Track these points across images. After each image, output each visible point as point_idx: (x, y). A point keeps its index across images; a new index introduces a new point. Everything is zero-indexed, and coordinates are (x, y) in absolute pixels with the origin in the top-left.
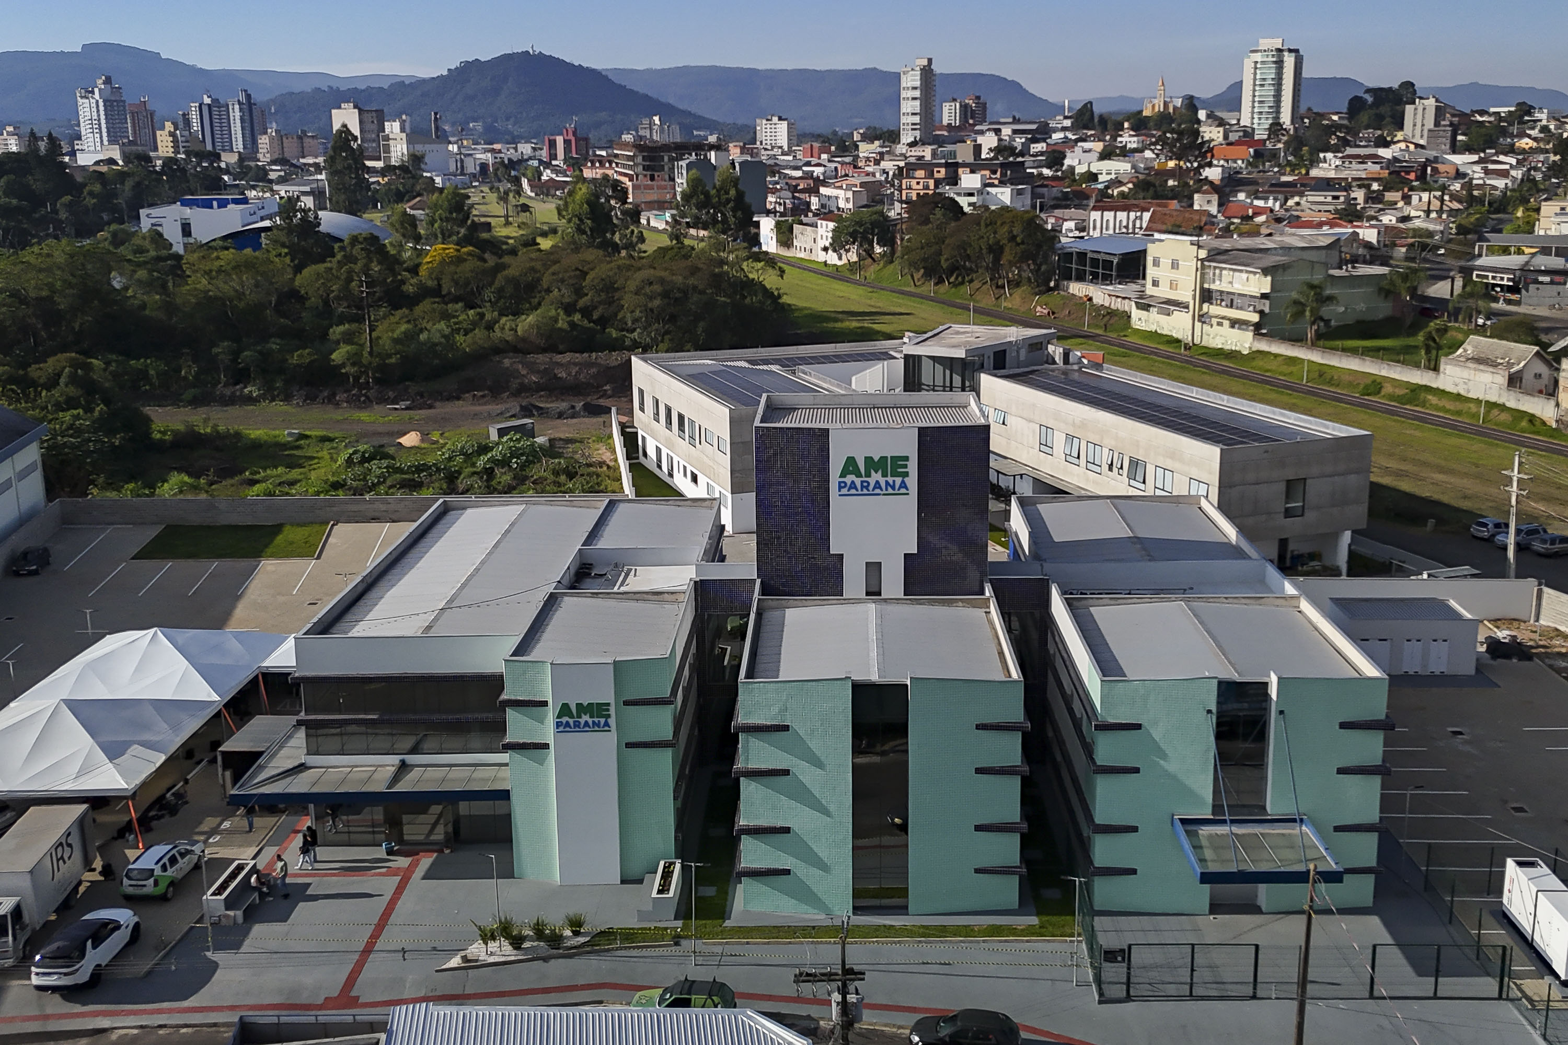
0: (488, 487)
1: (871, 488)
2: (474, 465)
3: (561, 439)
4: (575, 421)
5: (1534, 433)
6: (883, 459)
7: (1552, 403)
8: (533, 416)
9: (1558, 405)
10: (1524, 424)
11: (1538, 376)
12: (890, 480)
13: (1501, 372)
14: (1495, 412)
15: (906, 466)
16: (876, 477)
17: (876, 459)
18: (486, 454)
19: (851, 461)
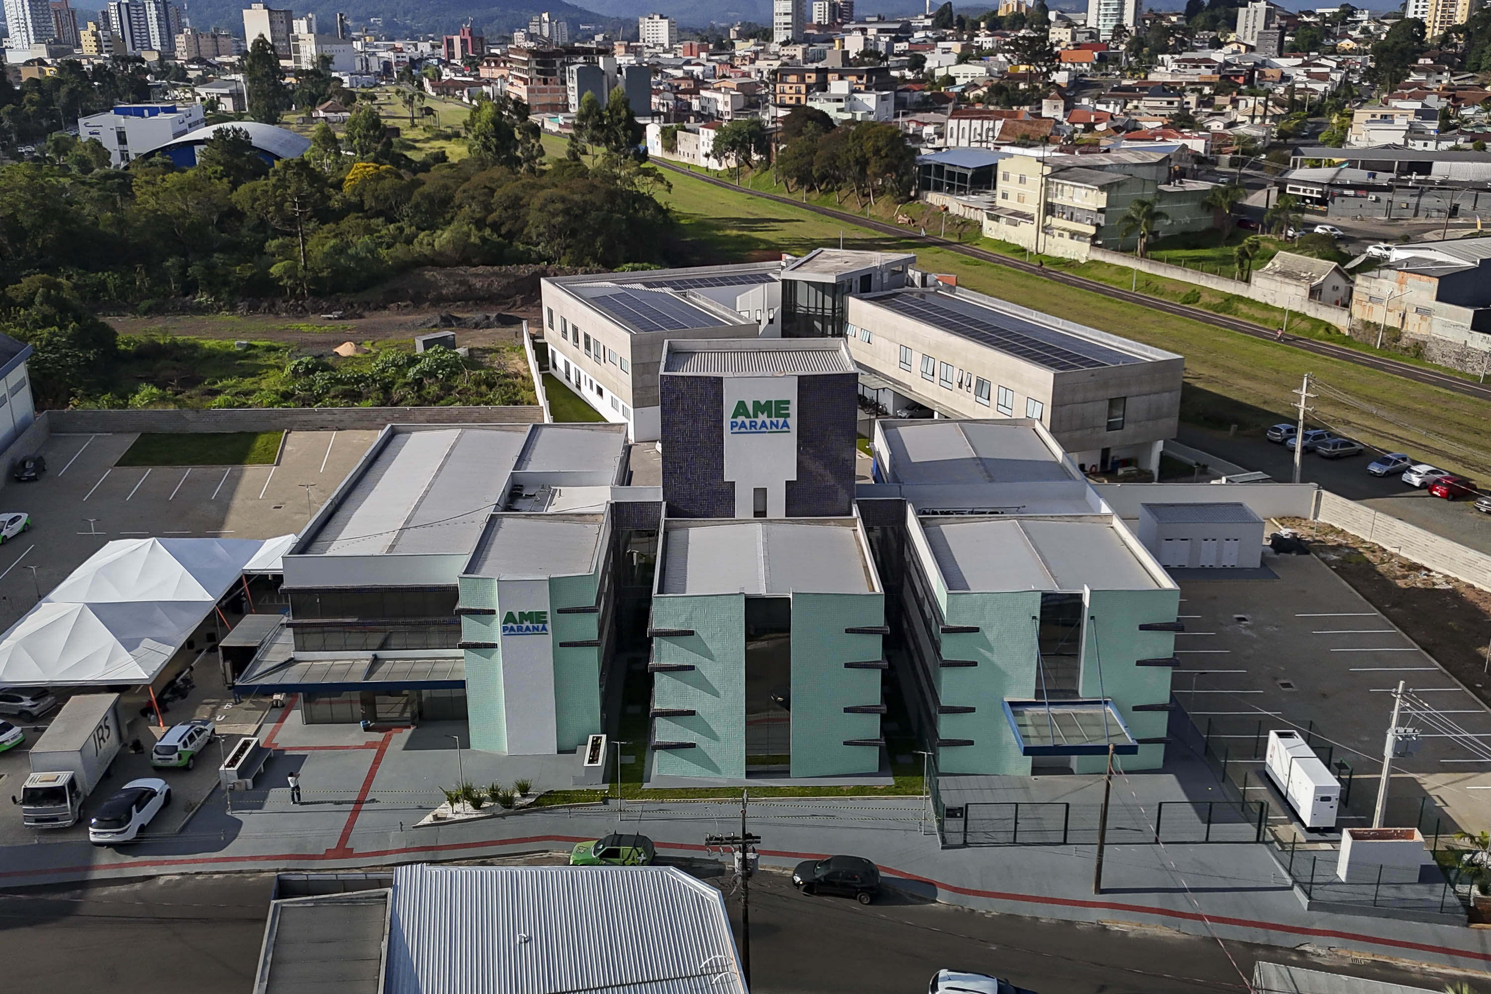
0: (419, 397)
1: (758, 426)
2: (405, 376)
3: (478, 349)
4: (490, 331)
5: (1328, 340)
6: (769, 403)
7: (1347, 314)
8: (453, 326)
9: (1351, 316)
10: (1321, 332)
11: (1335, 288)
12: (774, 420)
13: (1304, 285)
14: (1297, 320)
15: (787, 409)
16: (762, 417)
17: (763, 402)
18: (414, 366)
19: (741, 405)
